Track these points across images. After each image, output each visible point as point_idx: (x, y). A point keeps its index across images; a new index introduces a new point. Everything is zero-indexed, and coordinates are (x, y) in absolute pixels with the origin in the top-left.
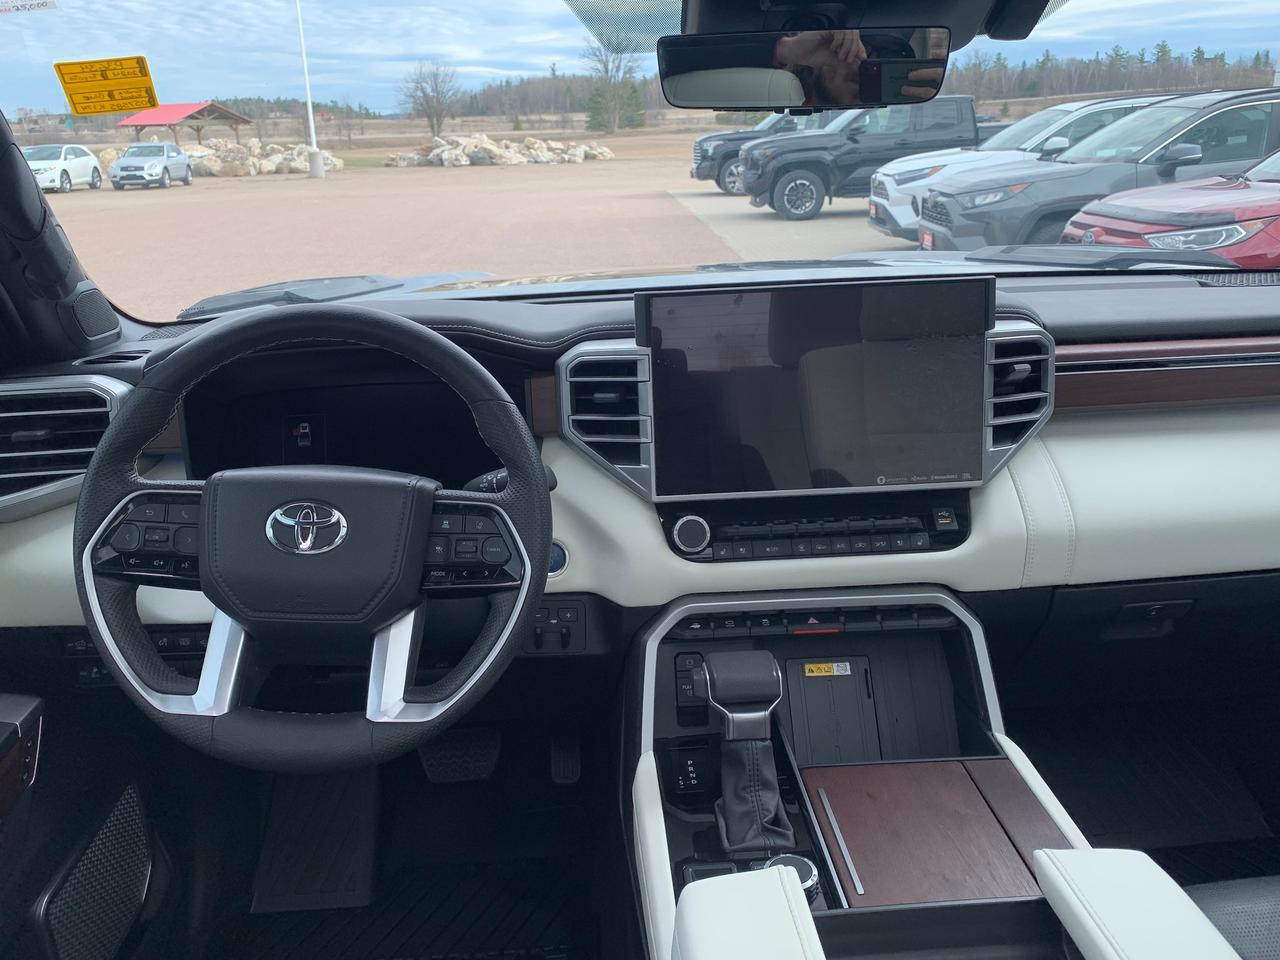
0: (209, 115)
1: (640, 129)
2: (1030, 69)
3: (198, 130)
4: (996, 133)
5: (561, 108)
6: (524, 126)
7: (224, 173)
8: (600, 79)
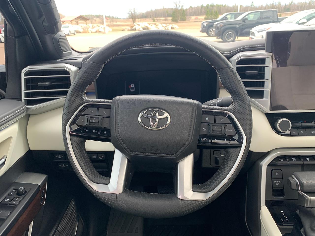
0: (80, 18)
1: (185, 21)
2: (287, 5)
3: (77, 22)
4: (284, 19)
5: (165, 16)
6: (156, 21)
7: (83, 32)
8: (175, 9)
